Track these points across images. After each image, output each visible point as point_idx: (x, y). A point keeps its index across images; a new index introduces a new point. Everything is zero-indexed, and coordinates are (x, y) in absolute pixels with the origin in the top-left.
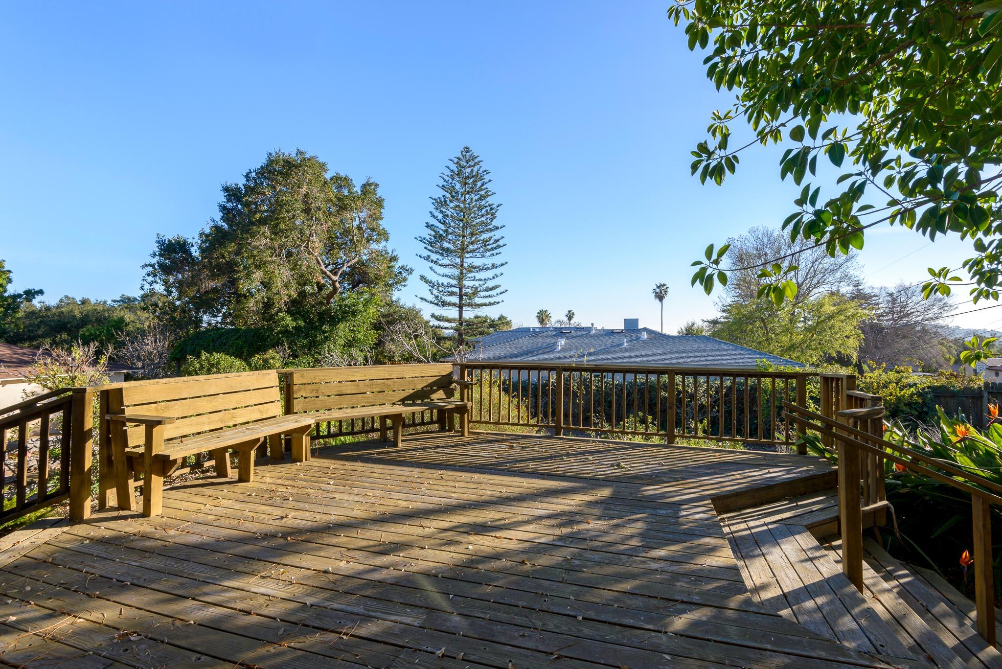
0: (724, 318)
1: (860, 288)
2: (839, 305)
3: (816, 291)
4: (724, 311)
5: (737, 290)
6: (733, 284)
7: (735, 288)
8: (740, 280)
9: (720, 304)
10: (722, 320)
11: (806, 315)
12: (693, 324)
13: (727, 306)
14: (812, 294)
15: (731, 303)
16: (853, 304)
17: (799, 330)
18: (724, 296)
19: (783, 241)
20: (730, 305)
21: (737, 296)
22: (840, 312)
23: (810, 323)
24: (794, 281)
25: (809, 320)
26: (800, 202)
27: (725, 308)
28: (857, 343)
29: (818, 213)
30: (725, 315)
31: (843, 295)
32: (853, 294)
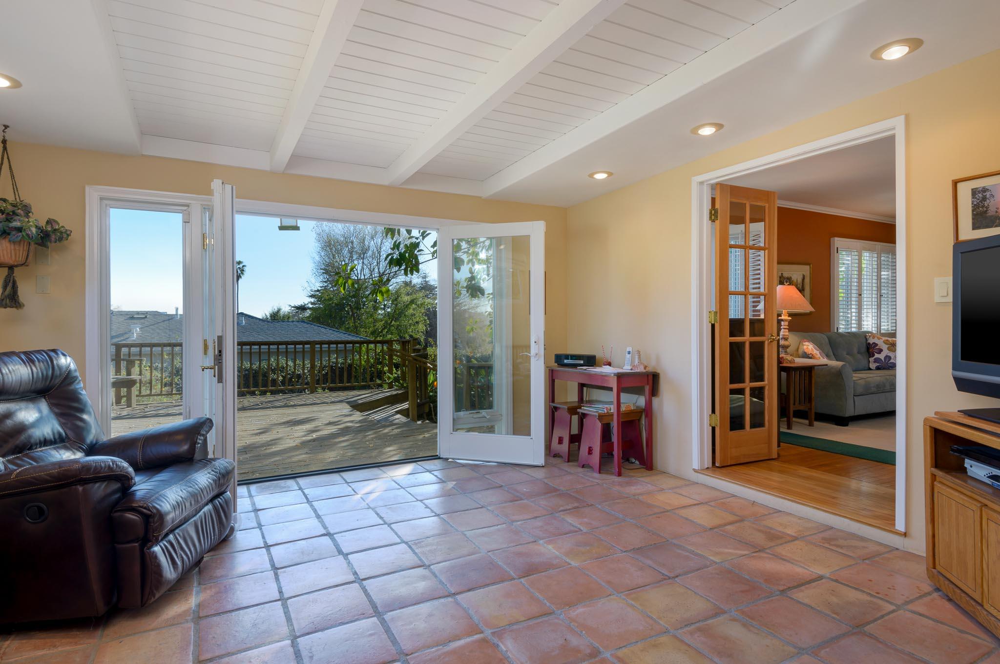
0: (312, 304)
1: (427, 279)
2: (411, 294)
3: (394, 281)
4: (312, 296)
5: (325, 276)
6: (321, 269)
7: (324, 273)
8: (328, 265)
9: (309, 289)
10: (311, 306)
11: (386, 303)
12: (279, 310)
13: (315, 291)
14: (391, 283)
15: (320, 289)
16: (421, 294)
17: (380, 317)
18: (313, 280)
19: (367, 232)
20: (318, 291)
21: (325, 282)
22: (412, 302)
23: (389, 310)
24: (376, 270)
25: (388, 308)
26: (393, 249)
27: (312, 293)
28: (425, 328)
29: (400, 254)
30: (312, 300)
31: (414, 286)
32: (422, 284)
